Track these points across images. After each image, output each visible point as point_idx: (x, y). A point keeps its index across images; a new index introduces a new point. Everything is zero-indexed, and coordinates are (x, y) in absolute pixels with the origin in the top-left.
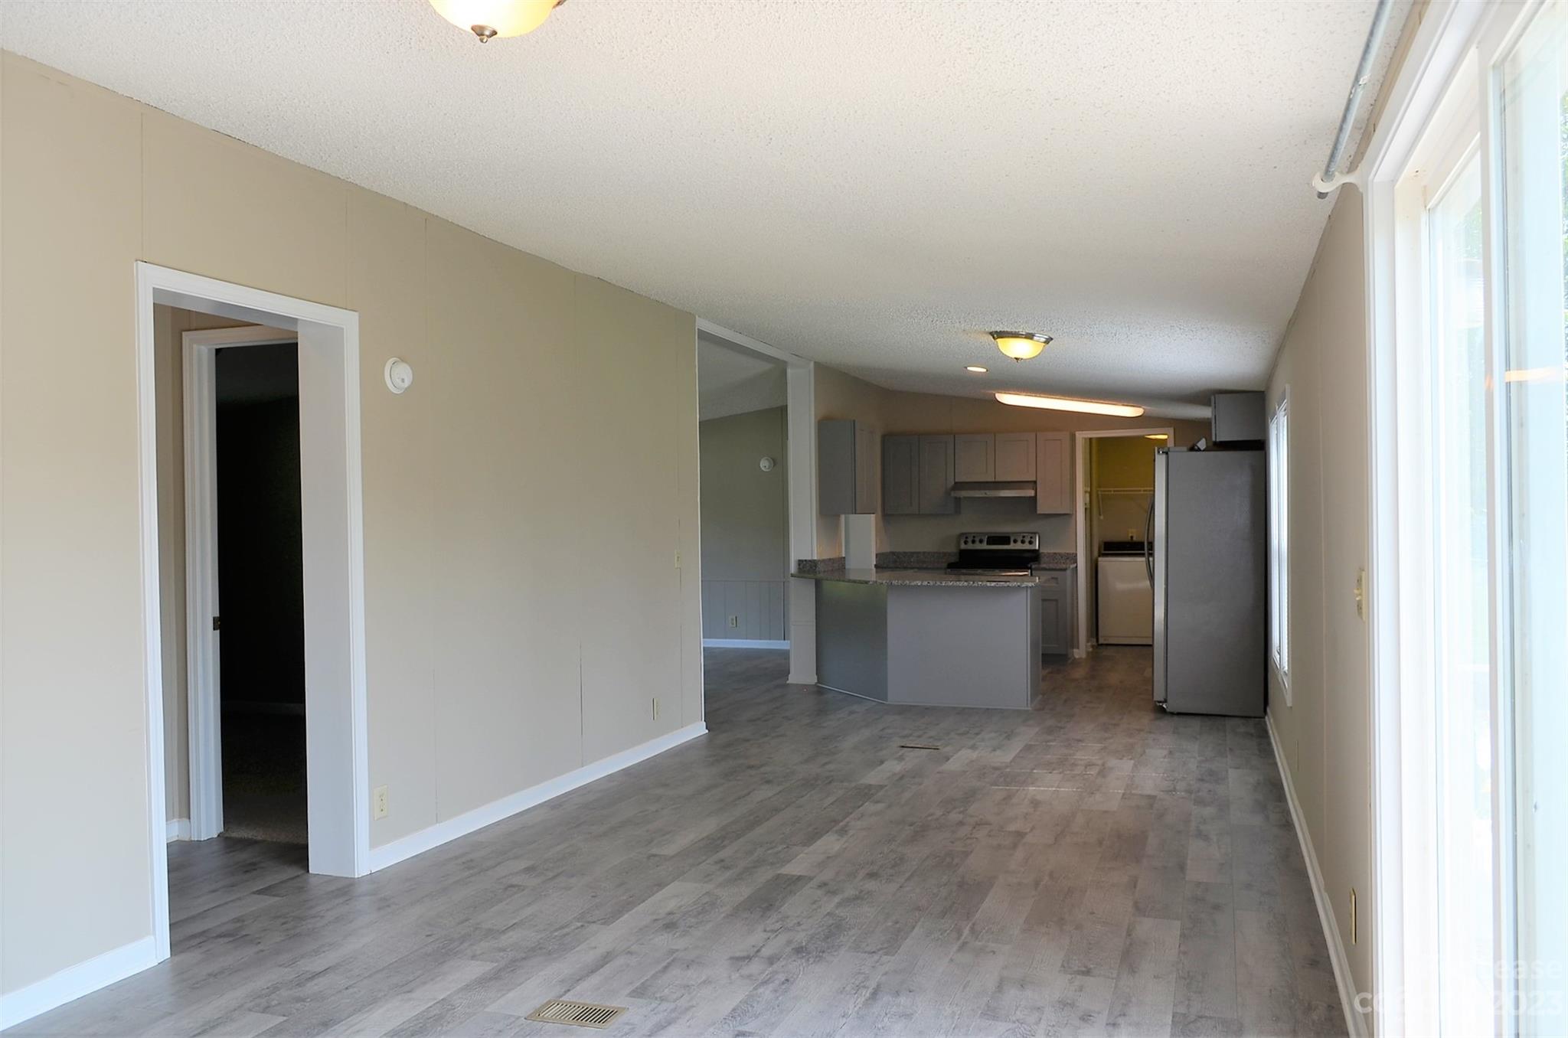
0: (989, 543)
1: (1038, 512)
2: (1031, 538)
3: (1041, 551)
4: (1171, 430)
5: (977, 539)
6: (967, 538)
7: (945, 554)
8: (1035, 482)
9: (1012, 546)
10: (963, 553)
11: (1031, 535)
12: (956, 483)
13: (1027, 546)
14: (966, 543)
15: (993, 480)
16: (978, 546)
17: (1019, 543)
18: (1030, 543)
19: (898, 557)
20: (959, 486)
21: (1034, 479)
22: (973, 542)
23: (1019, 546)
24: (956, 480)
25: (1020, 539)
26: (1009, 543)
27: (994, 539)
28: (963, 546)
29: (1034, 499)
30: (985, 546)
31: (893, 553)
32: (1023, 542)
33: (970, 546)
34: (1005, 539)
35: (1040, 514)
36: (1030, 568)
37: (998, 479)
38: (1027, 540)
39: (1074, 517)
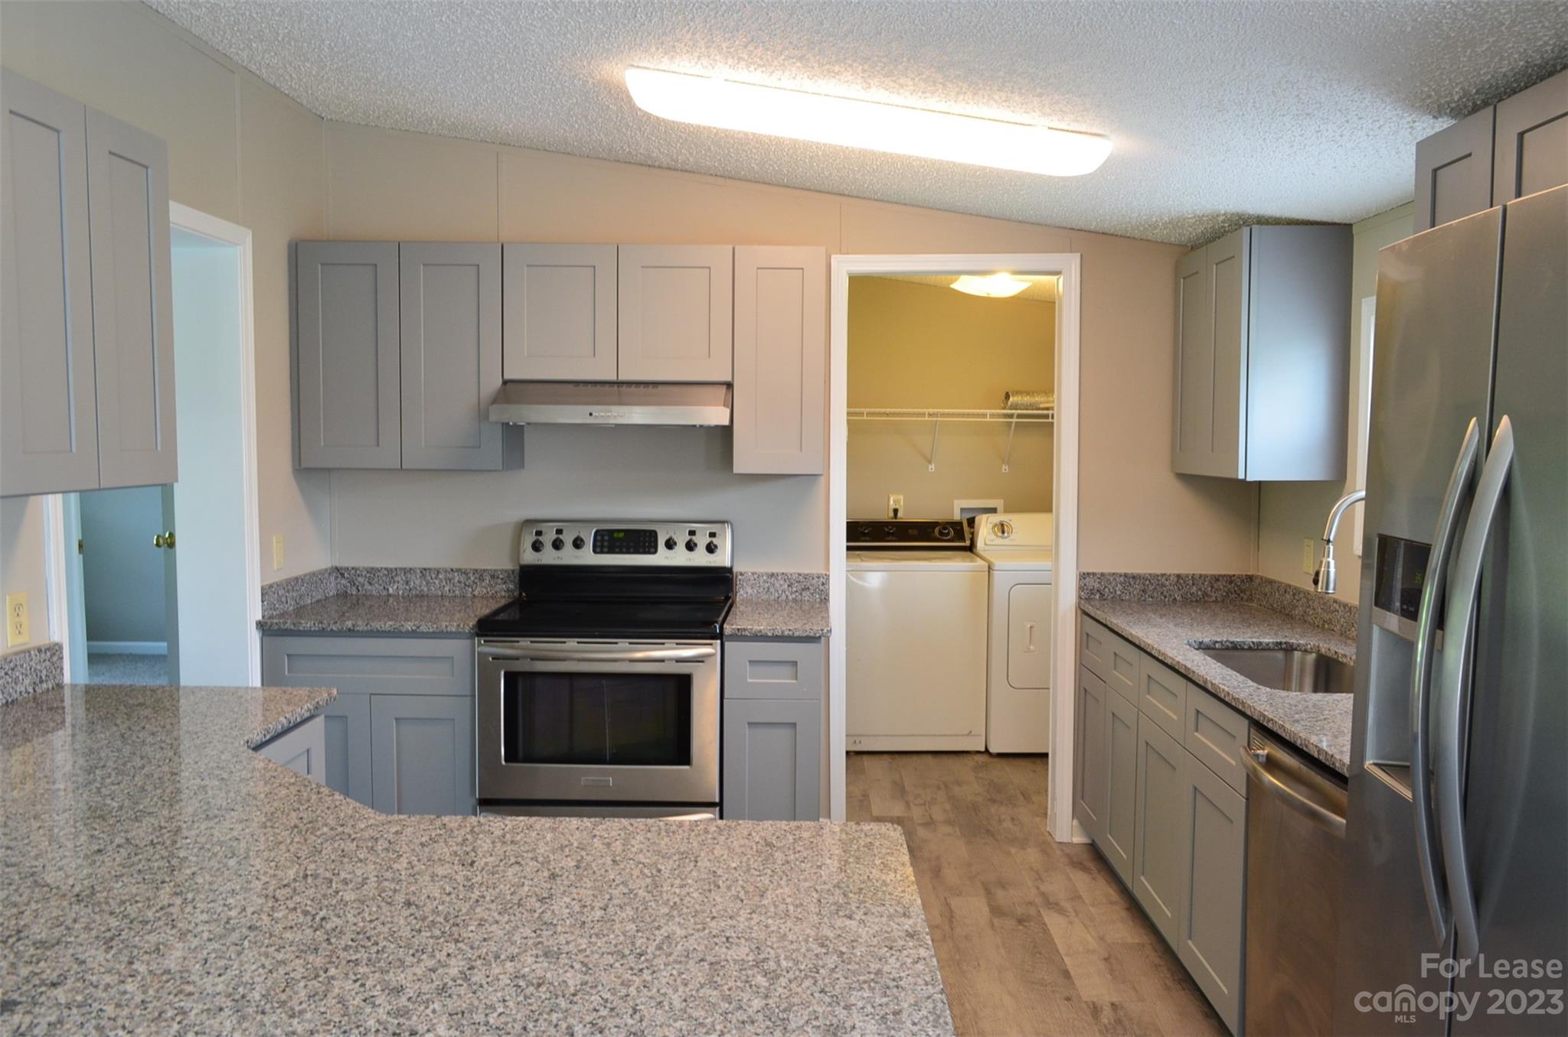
0: (598, 549)
1: (735, 471)
2: (713, 535)
3: (735, 570)
4: (1072, 263)
5: (568, 539)
6: (539, 533)
7: (480, 574)
8: (729, 386)
9: (662, 558)
10: (530, 576)
11: (714, 528)
12: (505, 382)
13: (699, 559)
14: (537, 547)
15: (613, 378)
16: (569, 557)
17: (681, 547)
18: (711, 549)
19: (353, 583)
20: (512, 390)
21: (729, 379)
22: (557, 545)
23: (679, 558)
24: (507, 376)
25: (681, 539)
26: (652, 549)
27: (610, 539)
28: (529, 557)
29: (726, 433)
30: (588, 557)
31: (339, 571)
32: (690, 546)
33: (549, 557)
34: (644, 540)
35: (736, 474)
36: (720, 636)
37: (622, 378)
38: (702, 541)
39: (822, 479)
